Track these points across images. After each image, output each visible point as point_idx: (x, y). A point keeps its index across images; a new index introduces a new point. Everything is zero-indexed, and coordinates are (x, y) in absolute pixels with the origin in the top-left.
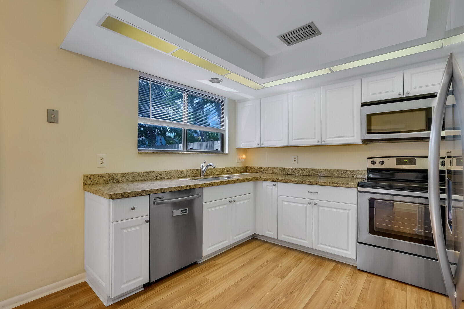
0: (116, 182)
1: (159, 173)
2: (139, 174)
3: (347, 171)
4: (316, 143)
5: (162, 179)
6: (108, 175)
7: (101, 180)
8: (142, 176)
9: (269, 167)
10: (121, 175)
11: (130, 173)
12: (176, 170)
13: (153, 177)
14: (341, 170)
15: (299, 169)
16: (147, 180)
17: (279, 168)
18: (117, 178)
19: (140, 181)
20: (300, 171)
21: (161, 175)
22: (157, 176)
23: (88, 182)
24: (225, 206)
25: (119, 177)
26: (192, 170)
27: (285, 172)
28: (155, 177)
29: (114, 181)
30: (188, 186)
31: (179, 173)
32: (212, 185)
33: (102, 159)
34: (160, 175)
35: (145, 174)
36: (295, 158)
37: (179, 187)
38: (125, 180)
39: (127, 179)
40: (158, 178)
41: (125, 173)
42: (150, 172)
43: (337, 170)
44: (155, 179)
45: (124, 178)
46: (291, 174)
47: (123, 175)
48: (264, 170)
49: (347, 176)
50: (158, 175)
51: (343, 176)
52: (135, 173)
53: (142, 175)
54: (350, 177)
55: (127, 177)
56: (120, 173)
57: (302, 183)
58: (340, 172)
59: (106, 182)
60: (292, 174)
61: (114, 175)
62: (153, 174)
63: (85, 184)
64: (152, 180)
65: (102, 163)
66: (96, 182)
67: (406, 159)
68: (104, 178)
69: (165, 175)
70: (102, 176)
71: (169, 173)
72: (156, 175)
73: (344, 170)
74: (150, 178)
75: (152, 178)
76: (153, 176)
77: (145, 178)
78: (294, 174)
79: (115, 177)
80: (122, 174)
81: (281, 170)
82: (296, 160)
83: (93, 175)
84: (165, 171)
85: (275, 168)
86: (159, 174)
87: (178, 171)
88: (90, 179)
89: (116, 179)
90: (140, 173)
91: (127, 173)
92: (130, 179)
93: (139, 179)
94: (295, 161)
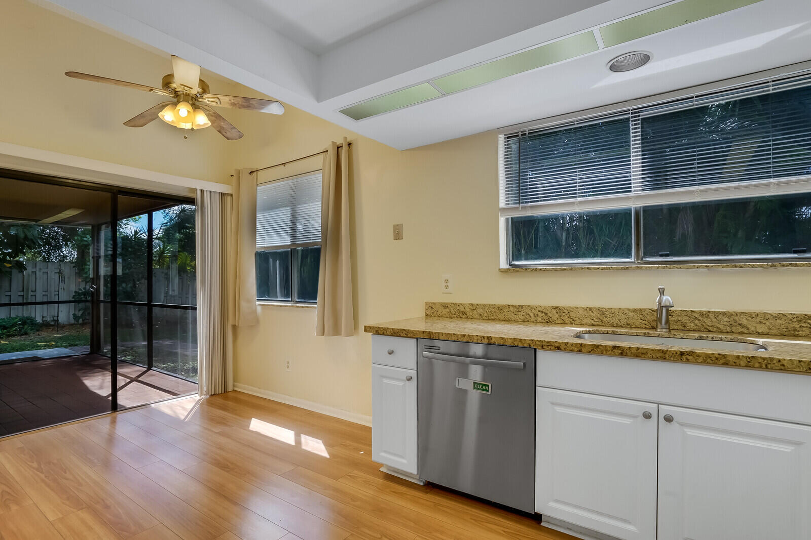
0: (463, 317)
1: (541, 309)
2: (501, 308)
5: (549, 322)
6: (453, 305)
7: (445, 311)
8: (505, 313)
10: (471, 307)
11: (484, 305)
12: (585, 307)
13: (527, 316)
16: (515, 321)
18: (465, 311)
19: (503, 320)
21: (546, 314)
22: (536, 316)
23: (430, 312)
24: (628, 421)
25: (467, 310)
26: (640, 310)
28: (532, 316)
29: (461, 315)
30: (486, 338)
31: (595, 314)
32: (558, 348)
33: (447, 281)
34: (544, 314)
35: (511, 309)
37: (464, 336)
38: (476, 316)
39: (480, 315)
40: (539, 319)
41: (478, 305)
42: (522, 307)
44: (532, 320)
45: (475, 312)
47: (474, 307)
50: (539, 313)
52: (493, 306)
53: (506, 310)
55: (480, 311)
56: (469, 304)
59: (452, 316)
61: (461, 306)
62: (528, 311)
63: (427, 315)
64: (525, 321)
65: (447, 287)
66: (438, 313)
68: (448, 309)
69: (557, 316)
70: (445, 306)
71: (565, 311)
72: (536, 313)
74: (522, 318)
75: (526, 318)
76: (528, 314)
77: (513, 317)
79: (462, 309)
80: (472, 305)
83: (435, 304)
84: (557, 308)
86: (542, 312)
87: (590, 309)
88: (432, 308)
89: (464, 313)
90: (502, 306)
91: (480, 305)
92: (486, 315)
93: (501, 316)
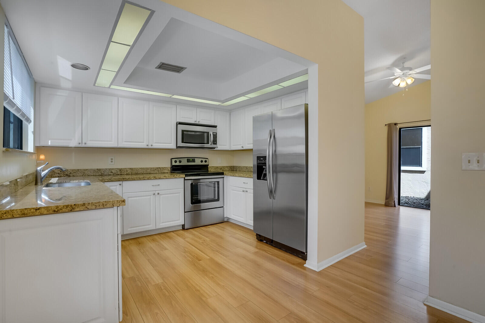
3: (158, 168)
4: (145, 147)
9: (78, 169)
14: (154, 168)
15: (117, 169)
17: (93, 169)
20: (118, 171)
27: (101, 173)
36: (112, 159)
43: (151, 168)
46: (108, 174)
48: (71, 173)
49: (158, 172)
51: (155, 172)
54: (160, 172)
57: (148, 179)
58: (153, 169)
60: (110, 174)
67: (191, 159)
73: (156, 168)
78: (112, 174)
81: (96, 171)
82: (113, 160)
85: (87, 169)
94: (112, 162)
